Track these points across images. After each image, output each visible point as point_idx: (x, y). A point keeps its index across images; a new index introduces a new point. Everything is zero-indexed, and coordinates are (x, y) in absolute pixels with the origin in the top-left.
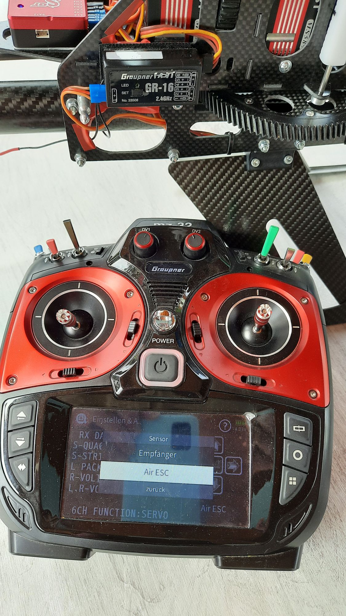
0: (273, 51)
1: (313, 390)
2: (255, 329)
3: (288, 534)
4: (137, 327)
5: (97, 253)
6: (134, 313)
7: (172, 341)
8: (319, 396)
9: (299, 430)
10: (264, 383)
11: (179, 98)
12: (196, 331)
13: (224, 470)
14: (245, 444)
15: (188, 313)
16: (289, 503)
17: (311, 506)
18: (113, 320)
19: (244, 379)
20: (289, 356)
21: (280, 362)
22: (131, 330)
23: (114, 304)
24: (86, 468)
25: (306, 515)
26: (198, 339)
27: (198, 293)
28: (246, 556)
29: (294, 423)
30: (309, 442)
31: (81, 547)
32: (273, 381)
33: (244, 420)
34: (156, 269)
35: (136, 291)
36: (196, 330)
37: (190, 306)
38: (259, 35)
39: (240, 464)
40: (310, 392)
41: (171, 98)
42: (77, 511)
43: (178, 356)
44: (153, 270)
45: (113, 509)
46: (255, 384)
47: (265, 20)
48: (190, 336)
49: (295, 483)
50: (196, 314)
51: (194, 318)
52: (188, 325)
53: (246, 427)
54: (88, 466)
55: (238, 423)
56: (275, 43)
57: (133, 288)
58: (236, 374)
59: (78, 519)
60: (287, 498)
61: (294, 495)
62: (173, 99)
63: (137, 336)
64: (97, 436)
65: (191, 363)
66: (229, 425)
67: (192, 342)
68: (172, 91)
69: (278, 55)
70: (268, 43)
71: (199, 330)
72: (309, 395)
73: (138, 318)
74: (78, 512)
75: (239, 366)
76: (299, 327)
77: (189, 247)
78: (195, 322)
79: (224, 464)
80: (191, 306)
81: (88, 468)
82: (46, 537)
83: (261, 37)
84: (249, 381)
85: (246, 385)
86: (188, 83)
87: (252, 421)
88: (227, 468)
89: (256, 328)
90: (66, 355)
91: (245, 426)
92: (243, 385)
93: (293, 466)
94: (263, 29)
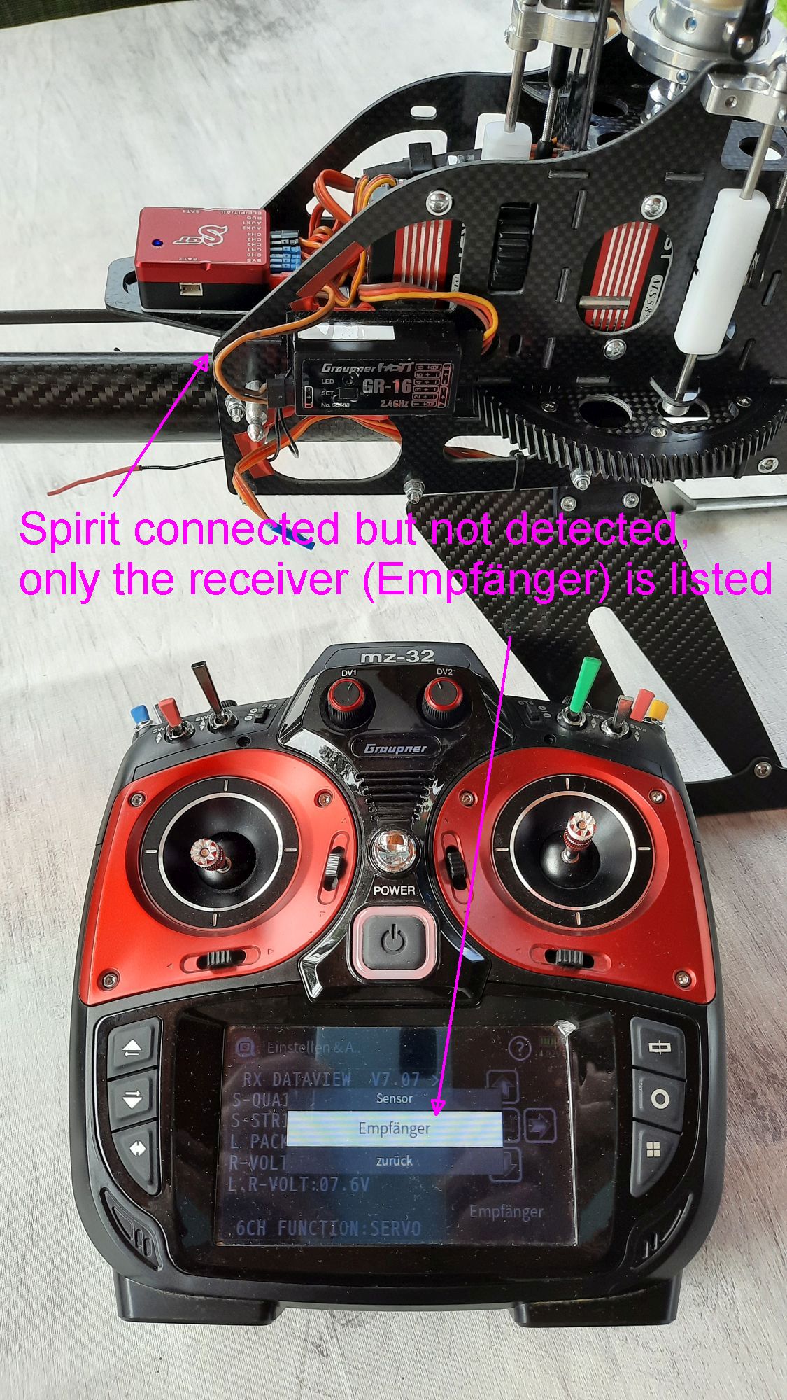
0: (592, 323)
1: (683, 971)
2: (566, 855)
3: (651, 1253)
4: (343, 865)
5: (257, 721)
6: (335, 836)
7: (411, 889)
8: (694, 983)
9: (660, 1051)
10: (588, 962)
11: (421, 404)
12: (456, 867)
13: (522, 1136)
14: (559, 1082)
15: (437, 832)
16: (649, 1192)
17: (690, 1197)
18: (295, 850)
19: (551, 955)
20: (635, 905)
21: (618, 919)
22: (332, 870)
23: (295, 820)
24: (259, 1143)
25: (683, 1214)
26: (459, 882)
27: (455, 792)
28: (573, 1301)
29: (649, 1036)
30: (682, 1073)
31: (258, 1300)
32: (607, 957)
33: (555, 1035)
34: (373, 749)
35: (336, 793)
36: (456, 865)
37: (441, 818)
38: (565, 299)
39: (552, 1121)
40: (677, 974)
41: (407, 402)
42: (246, 1229)
43: (425, 919)
44: (366, 751)
45: (315, 1222)
46: (573, 966)
47: (575, 275)
48: (444, 877)
49: (658, 1154)
50: (453, 833)
51: (450, 841)
52: (440, 856)
53: (560, 1049)
54: (263, 1140)
55: (544, 1041)
56: (596, 311)
57: (329, 787)
58: (535, 946)
59: (250, 1244)
60: (644, 1184)
61: (657, 1178)
62: (409, 404)
63: (343, 883)
64: (277, 1080)
65: (449, 931)
66: (527, 1048)
67: (448, 887)
68: (409, 391)
69: (602, 331)
70: (583, 311)
71: (460, 864)
72: (676, 980)
73: (344, 846)
74: (248, 1230)
75: (540, 931)
76: (649, 849)
77: (431, 704)
78: (453, 849)
79: (522, 1123)
80: (443, 818)
81: (263, 1143)
82: (189, 1281)
83: (570, 302)
84: (560, 960)
85: (555, 967)
86: (438, 381)
87: (573, 1036)
88: (528, 1132)
89: (569, 853)
90: (210, 925)
91: (558, 1047)
92: (548, 967)
93: (652, 1121)
94: (573, 289)
